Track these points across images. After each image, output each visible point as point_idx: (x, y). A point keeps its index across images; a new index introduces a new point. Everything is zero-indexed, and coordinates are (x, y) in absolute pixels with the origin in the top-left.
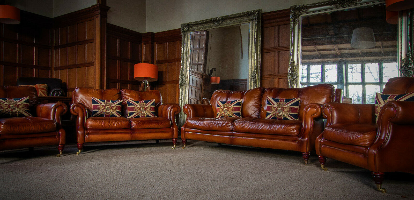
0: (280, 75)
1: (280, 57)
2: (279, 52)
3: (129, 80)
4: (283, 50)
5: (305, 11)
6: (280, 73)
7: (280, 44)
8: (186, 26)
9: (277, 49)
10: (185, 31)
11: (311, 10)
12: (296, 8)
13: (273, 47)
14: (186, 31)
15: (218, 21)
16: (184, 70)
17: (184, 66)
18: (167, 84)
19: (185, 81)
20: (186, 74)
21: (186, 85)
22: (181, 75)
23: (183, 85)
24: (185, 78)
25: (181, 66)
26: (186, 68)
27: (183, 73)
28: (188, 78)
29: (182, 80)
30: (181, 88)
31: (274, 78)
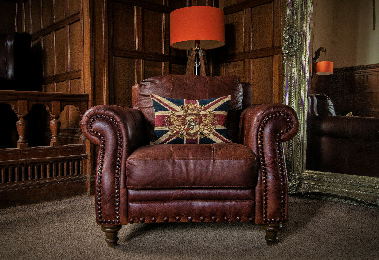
3: (163, 52)
16: (294, 14)
17: (295, 4)
18: (249, 58)
19: (299, 44)
20: (301, 25)
21: (301, 53)
22: (289, 28)
23: (294, 55)
24: (299, 35)
25: (289, 4)
26: (302, 9)
27: (293, 22)
28: (306, 34)
29: (290, 41)
30: (290, 62)
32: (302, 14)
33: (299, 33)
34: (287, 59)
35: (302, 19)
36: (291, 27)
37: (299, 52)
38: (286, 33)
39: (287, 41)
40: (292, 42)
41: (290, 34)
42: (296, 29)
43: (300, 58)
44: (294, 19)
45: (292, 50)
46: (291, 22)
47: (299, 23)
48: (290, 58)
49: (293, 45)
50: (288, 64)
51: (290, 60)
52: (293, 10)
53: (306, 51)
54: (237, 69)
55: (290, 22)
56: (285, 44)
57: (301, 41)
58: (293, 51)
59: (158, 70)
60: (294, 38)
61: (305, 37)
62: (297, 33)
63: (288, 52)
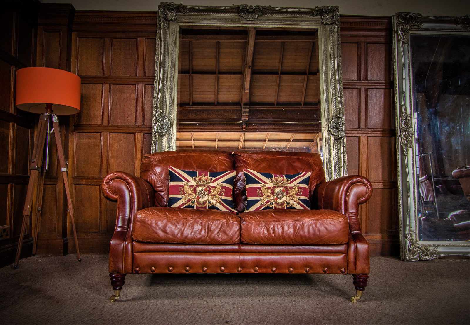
0: (368, 131)
1: (369, 98)
2: (367, 90)
4: (375, 87)
5: (416, 26)
6: (369, 127)
7: (369, 77)
8: (172, 10)
9: (365, 84)
10: (167, 20)
11: (425, 25)
12: (408, 17)
13: (355, 79)
14: (171, 20)
15: (253, 12)
18: (108, 132)
19: (168, 127)
20: (170, 111)
21: (169, 135)
22: (161, 111)
23: (164, 136)
25: (160, 92)
26: (171, 98)
27: (163, 107)
28: (174, 120)
30: (160, 141)
31: (359, 134)
33: (168, 117)
34: (158, 138)
35: (171, 107)
36: (163, 111)
37: (168, 133)
38: (158, 115)
39: (160, 123)
40: (163, 124)
41: (161, 117)
43: (169, 139)
44: (164, 105)
47: (168, 110)
48: (161, 137)
49: (164, 127)
50: (159, 143)
51: (160, 139)
52: (163, 97)
53: (174, 134)
54: (92, 141)
55: (161, 106)
56: (157, 125)
57: (170, 125)
58: (163, 132)
60: (164, 121)
61: (173, 122)
62: (167, 118)
63: (159, 132)
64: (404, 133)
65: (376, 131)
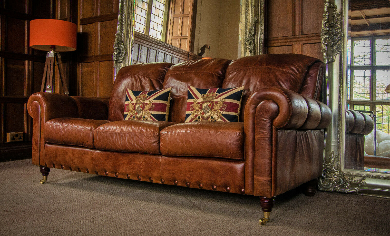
0: (303, 37)
3: (26, 52)
16: (122, 32)
17: (123, 25)
18: (98, 61)
19: (124, 54)
20: (127, 41)
21: (126, 60)
22: (118, 42)
23: (121, 62)
24: (125, 47)
25: (119, 25)
26: (127, 29)
27: (121, 38)
28: (129, 47)
29: (118, 52)
30: (118, 67)
31: (292, 43)
32: (127, 33)
34: (116, 65)
35: (127, 37)
36: (120, 41)
38: (115, 45)
39: (116, 52)
40: (120, 53)
41: (118, 47)
42: (123, 42)
44: (122, 36)
45: (120, 59)
46: (120, 38)
47: (125, 39)
48: (118, 64)
49: (121, 55)
50: (117, 69)
51: (118, 65)
52: (121, 29)
53: (129, 59)
54: (89, 69)
55: (118, 38)
57: (126, 52)
59: (21, 67)
60: (122, 50)
61: (128, 50)
63: (116, 59)
64: (324, 37)
65: (312, 37)
